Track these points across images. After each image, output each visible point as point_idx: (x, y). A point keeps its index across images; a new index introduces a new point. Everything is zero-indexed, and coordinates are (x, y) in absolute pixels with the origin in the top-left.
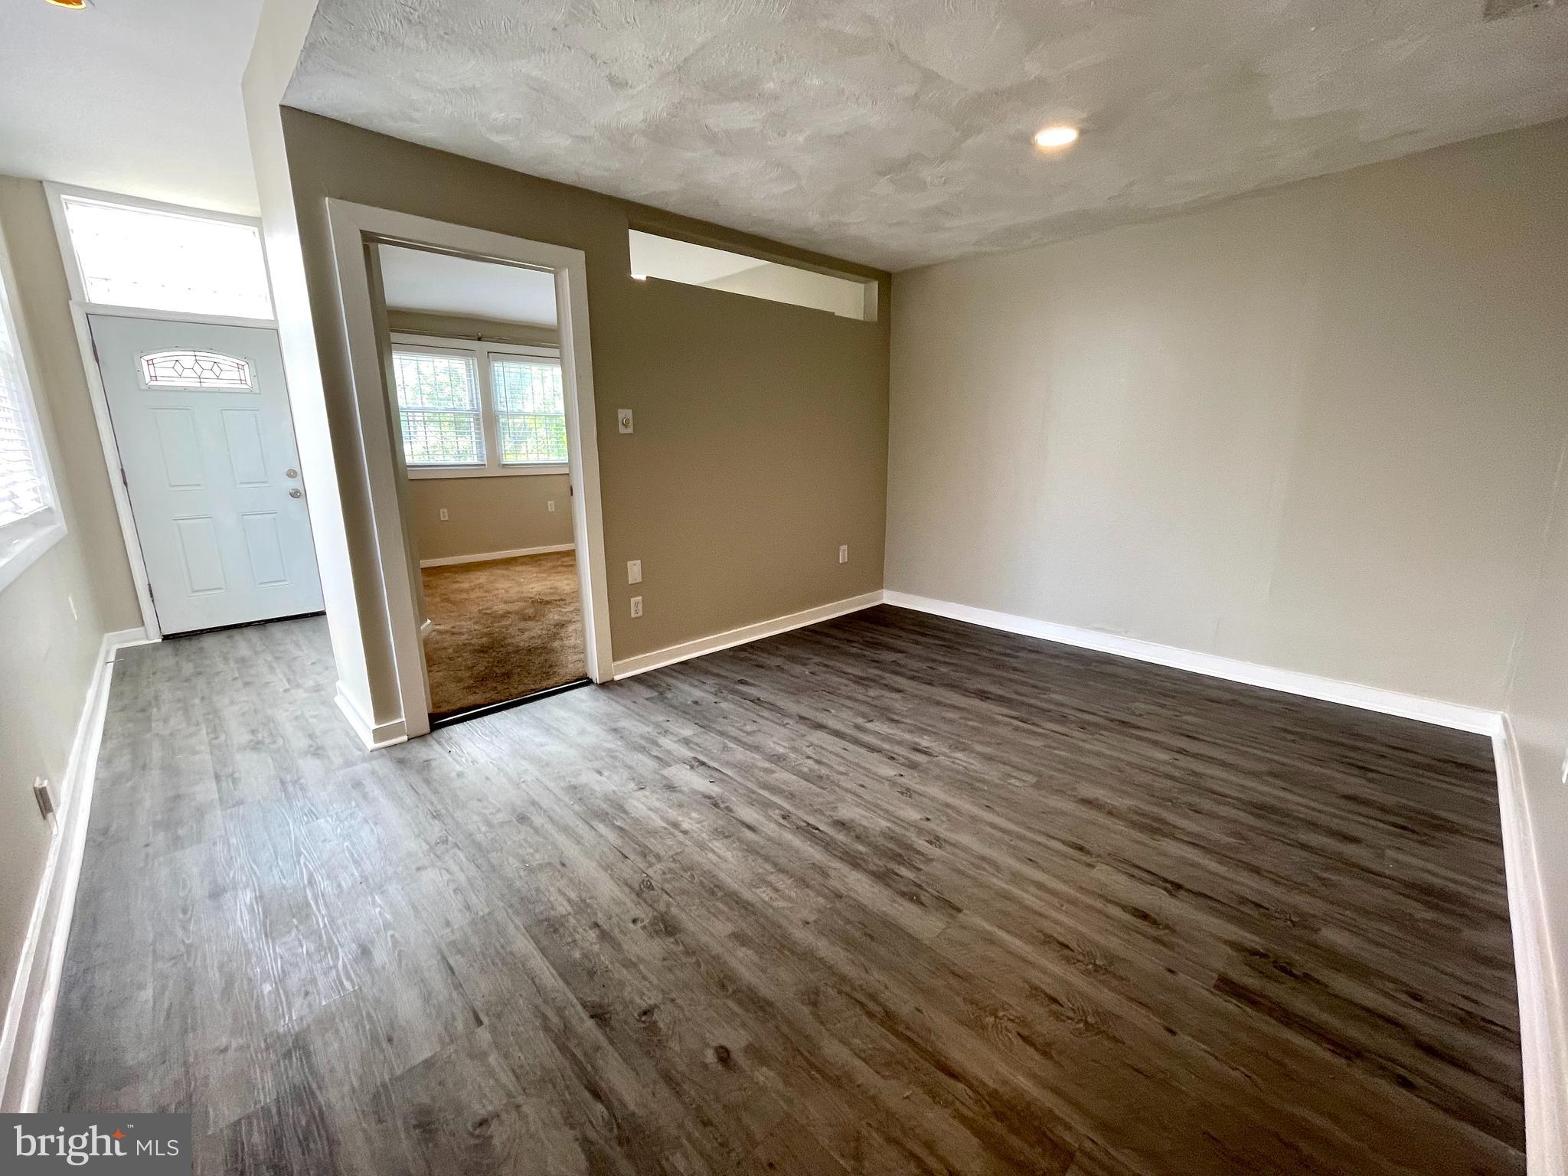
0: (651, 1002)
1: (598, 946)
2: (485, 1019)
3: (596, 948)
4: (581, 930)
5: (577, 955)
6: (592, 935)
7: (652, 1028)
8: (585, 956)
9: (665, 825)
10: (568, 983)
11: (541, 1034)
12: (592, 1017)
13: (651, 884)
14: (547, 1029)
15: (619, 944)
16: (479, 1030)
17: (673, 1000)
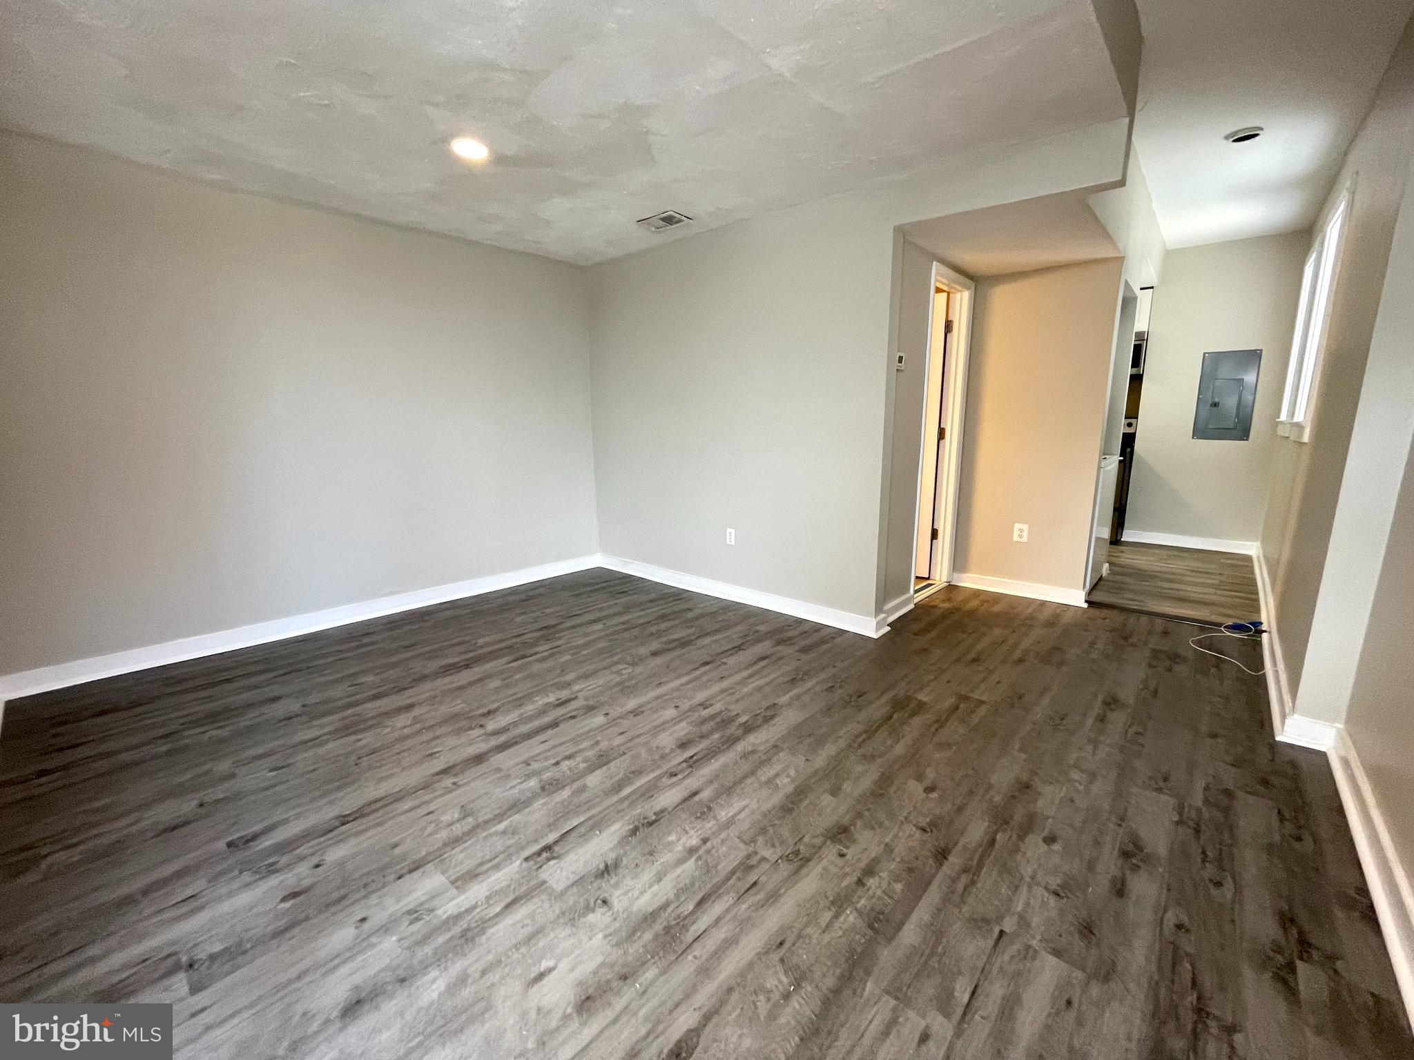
0: (914, 829)
1: (881, 874)
2: (997, 930)
3: (884, 875)
4: (870, 892)
5: (899, 887)
6: (872, 882)
7: (933, 825)
8: (897, 879)
9: (693, 859)
10: (930, 883)
11: (979, 885)
12: (946, 858)
13: (792, 853)
14: (973, 883)
15: (873, 860)
16: (1007, 930)
17: (906, 818)
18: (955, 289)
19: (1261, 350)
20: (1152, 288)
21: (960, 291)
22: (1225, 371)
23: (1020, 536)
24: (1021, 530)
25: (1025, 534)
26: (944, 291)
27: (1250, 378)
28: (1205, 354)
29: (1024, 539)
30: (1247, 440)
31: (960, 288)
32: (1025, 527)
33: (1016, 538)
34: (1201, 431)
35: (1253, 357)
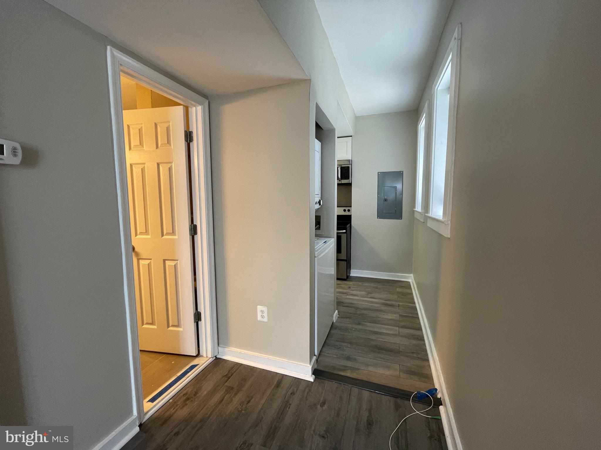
18: (192, 105)
19: (403, 172)
20: (351, 136)
21: (195, 106)
22: (389, 183)
23: (263, 317)
24: (262, 312)
25: (265, 314)
26: (179, 104)
27: (399, 186)
28: (378, 173)
29: (265, 320)
30: (401, 219)
31: (194, 103)
32: (265, 309)
33: (259, 318)
34: (382, 214)
35: (399, 175)
